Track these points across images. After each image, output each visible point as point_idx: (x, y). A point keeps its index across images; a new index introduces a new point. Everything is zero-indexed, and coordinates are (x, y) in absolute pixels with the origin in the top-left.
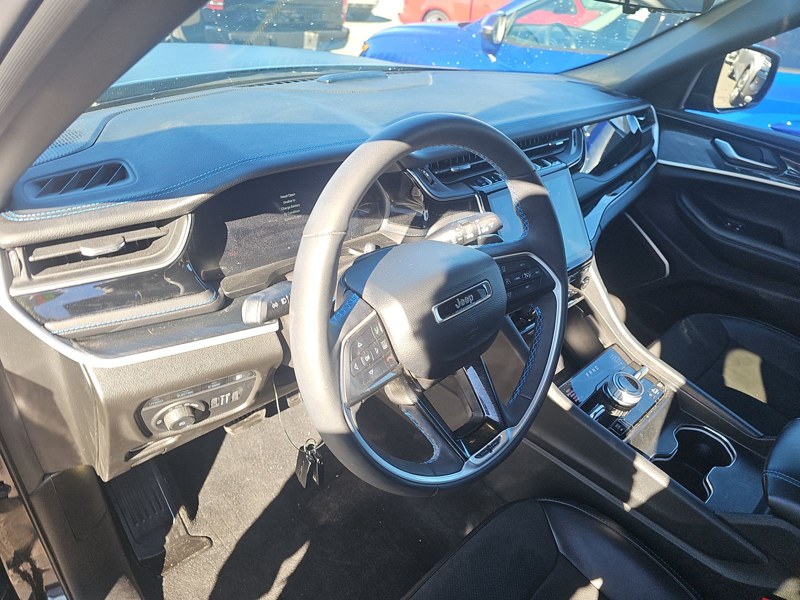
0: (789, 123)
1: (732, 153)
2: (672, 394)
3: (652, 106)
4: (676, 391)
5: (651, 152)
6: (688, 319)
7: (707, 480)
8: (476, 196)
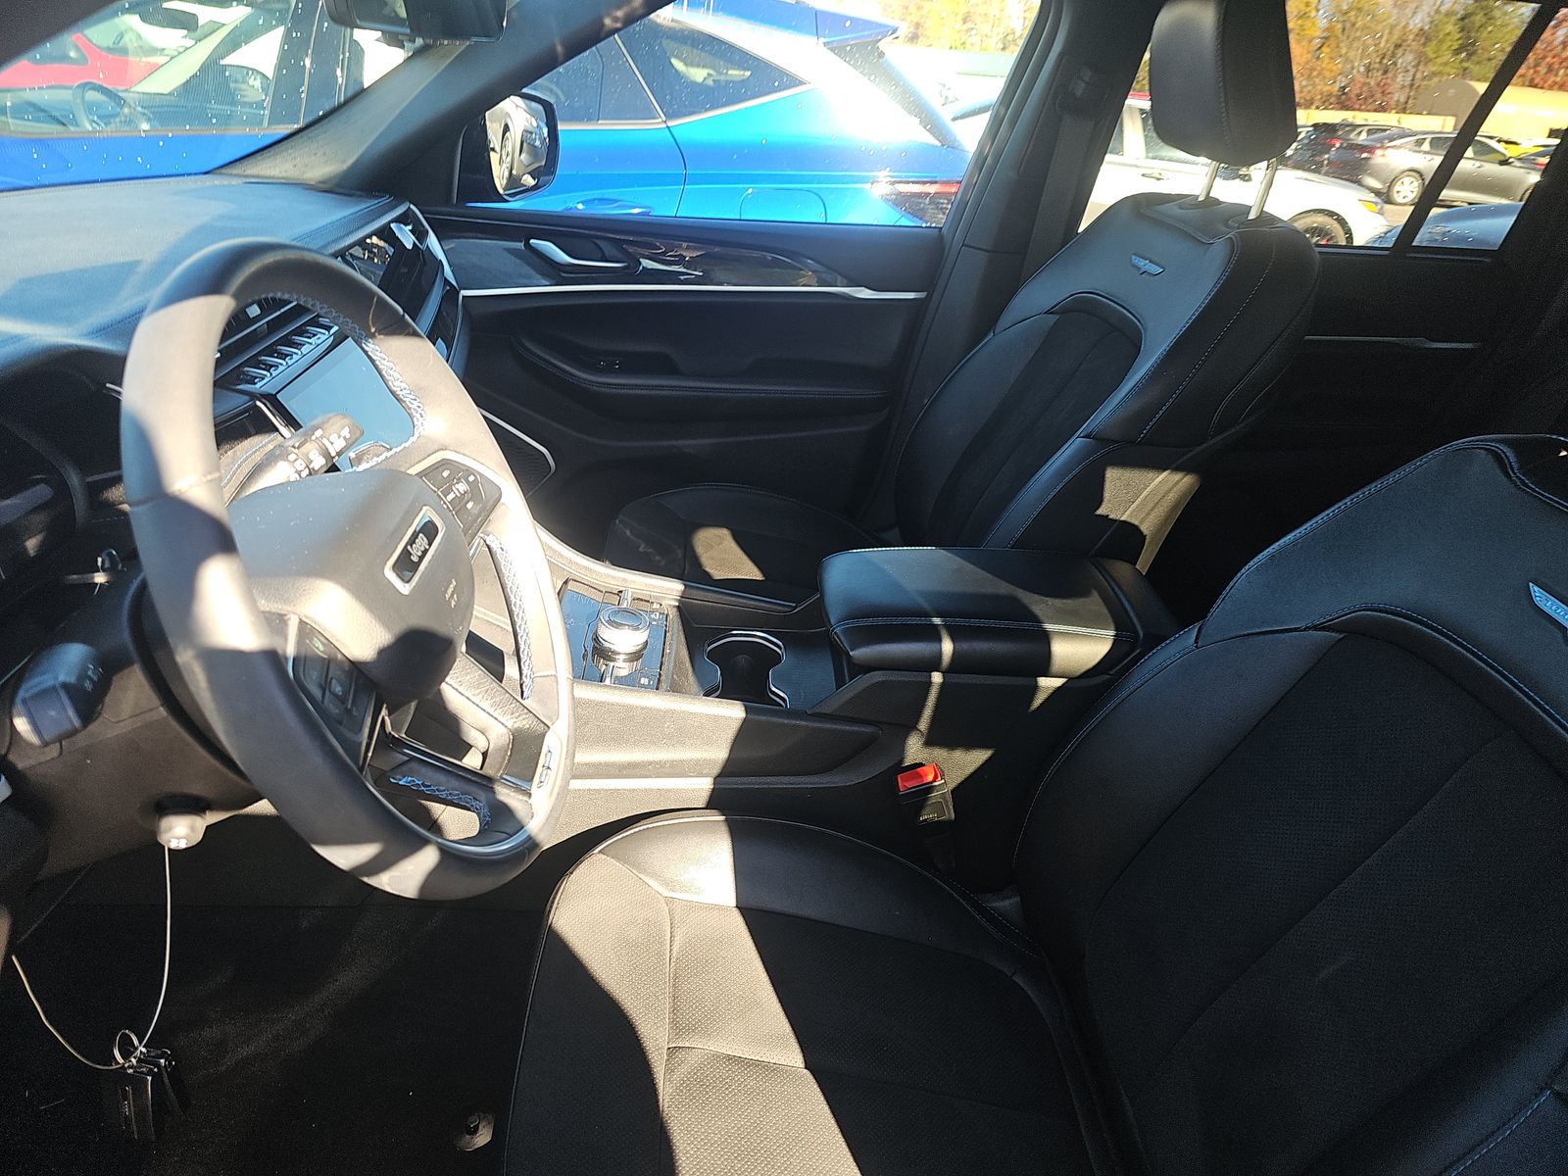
0: (580, 206)
1: (562, 257)
2: (675, 610)
3: (412, 206)
4: (677, 604)
5: (447, 282)
6: (620, 516)
7: (774, 689)
8: (258, 403)
